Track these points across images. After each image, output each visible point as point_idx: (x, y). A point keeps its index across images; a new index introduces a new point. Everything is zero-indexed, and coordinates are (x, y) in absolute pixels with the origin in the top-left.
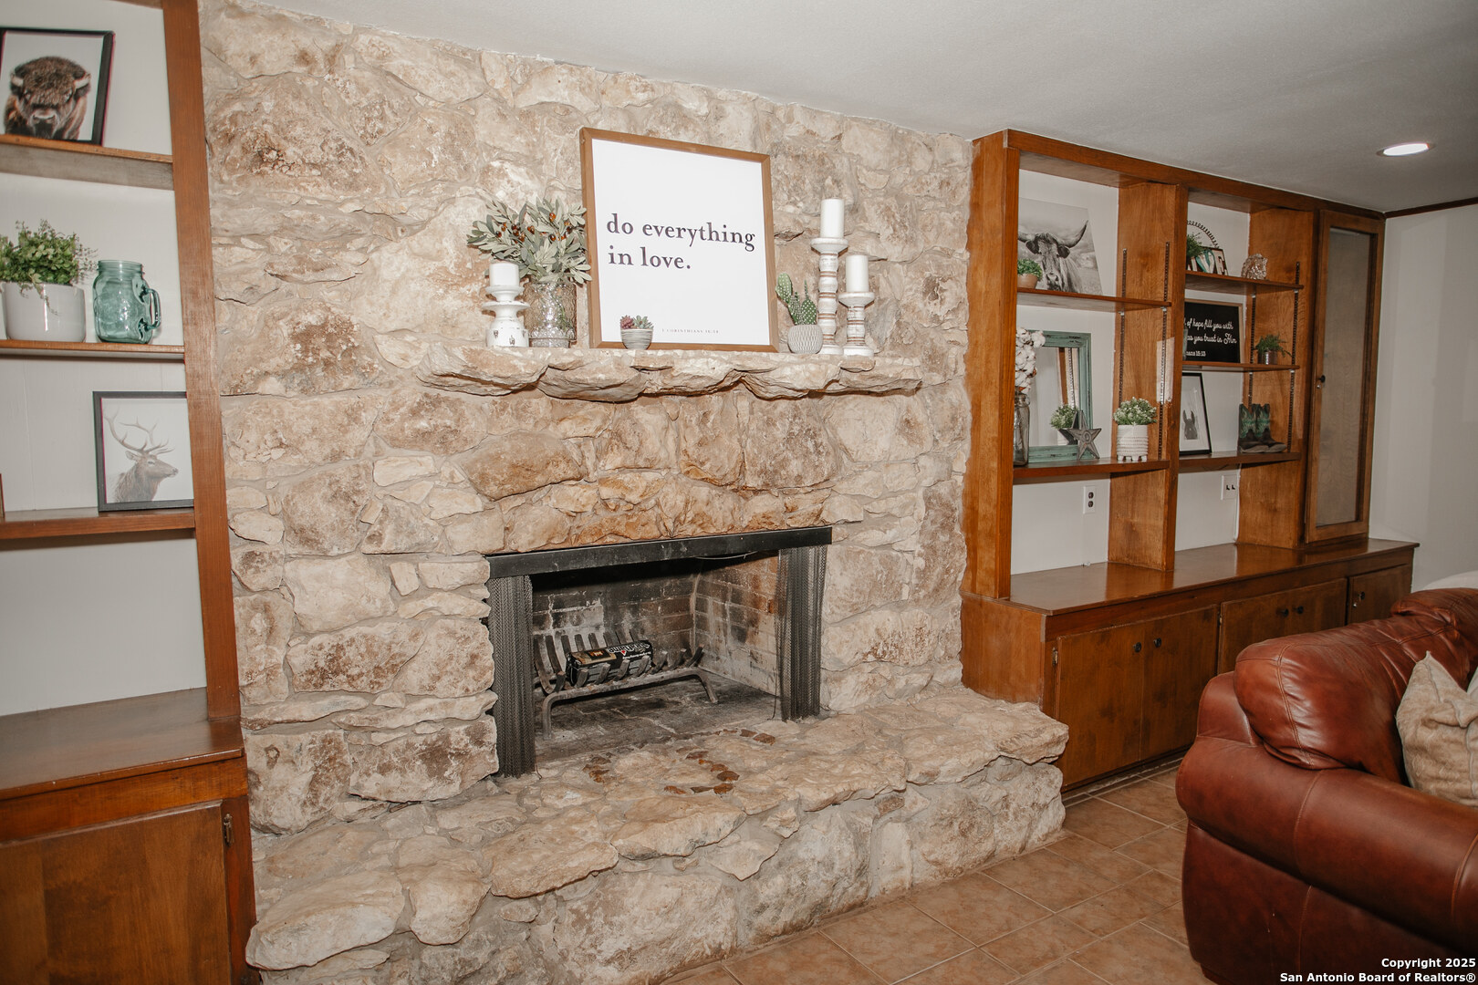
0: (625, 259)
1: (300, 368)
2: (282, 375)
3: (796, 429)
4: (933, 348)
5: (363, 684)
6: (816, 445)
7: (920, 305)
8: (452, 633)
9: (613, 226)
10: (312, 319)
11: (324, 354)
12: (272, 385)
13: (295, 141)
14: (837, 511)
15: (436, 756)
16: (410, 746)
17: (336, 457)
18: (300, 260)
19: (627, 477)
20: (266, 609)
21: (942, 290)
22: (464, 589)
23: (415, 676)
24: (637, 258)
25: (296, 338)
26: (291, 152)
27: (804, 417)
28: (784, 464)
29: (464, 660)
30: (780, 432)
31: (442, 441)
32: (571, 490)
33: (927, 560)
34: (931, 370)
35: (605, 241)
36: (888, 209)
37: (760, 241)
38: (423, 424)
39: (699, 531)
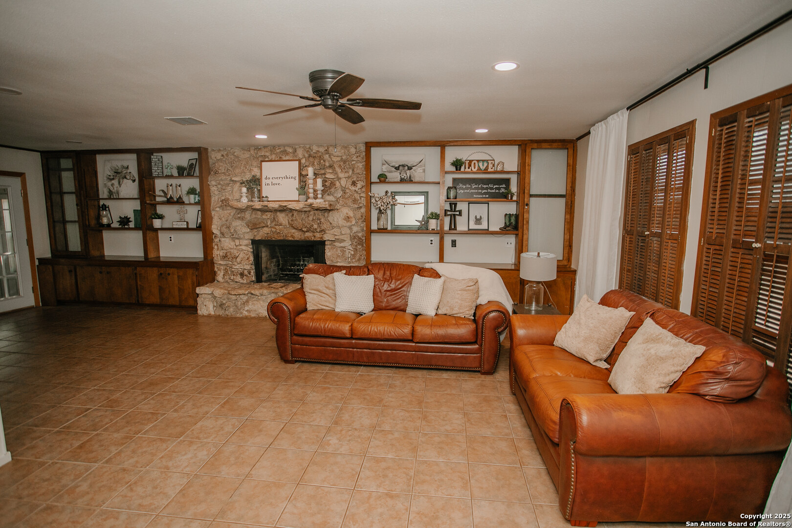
0: (268, 184)
1: (221, 206)
2: (219, 207)
3: (314, 218)
4: (355, 199)
5: (230, 259)
6: (320, 222)
7: (350, 188)
8: (245, 253)
9: (266, 178)
10: (223, 198)
11: (225, 204)
12: (218, 209)
13: (220, 170)
14: (326, 237)
15: (242, 275)
16: (238, 272)
17: (227, 221)
18: (222, 188)
19: (277, 227)
20: (217, 245)
21: (357, 184)
22: (246, 245)
23: (239, 260)
24: (271, 184)
25: (221, 201)
26: (220, 171)
27: (317, 216)
28: (313, 225)
29: (246, 258)
30: (311, 218)
31: (242, 219)
32: (265, 229)
33: (354, 252)
34: (354, 204)
35: (264, 181)
36: (340, 165)
37: (297, 178)
38: (239, 216)
39: (293, 239)
